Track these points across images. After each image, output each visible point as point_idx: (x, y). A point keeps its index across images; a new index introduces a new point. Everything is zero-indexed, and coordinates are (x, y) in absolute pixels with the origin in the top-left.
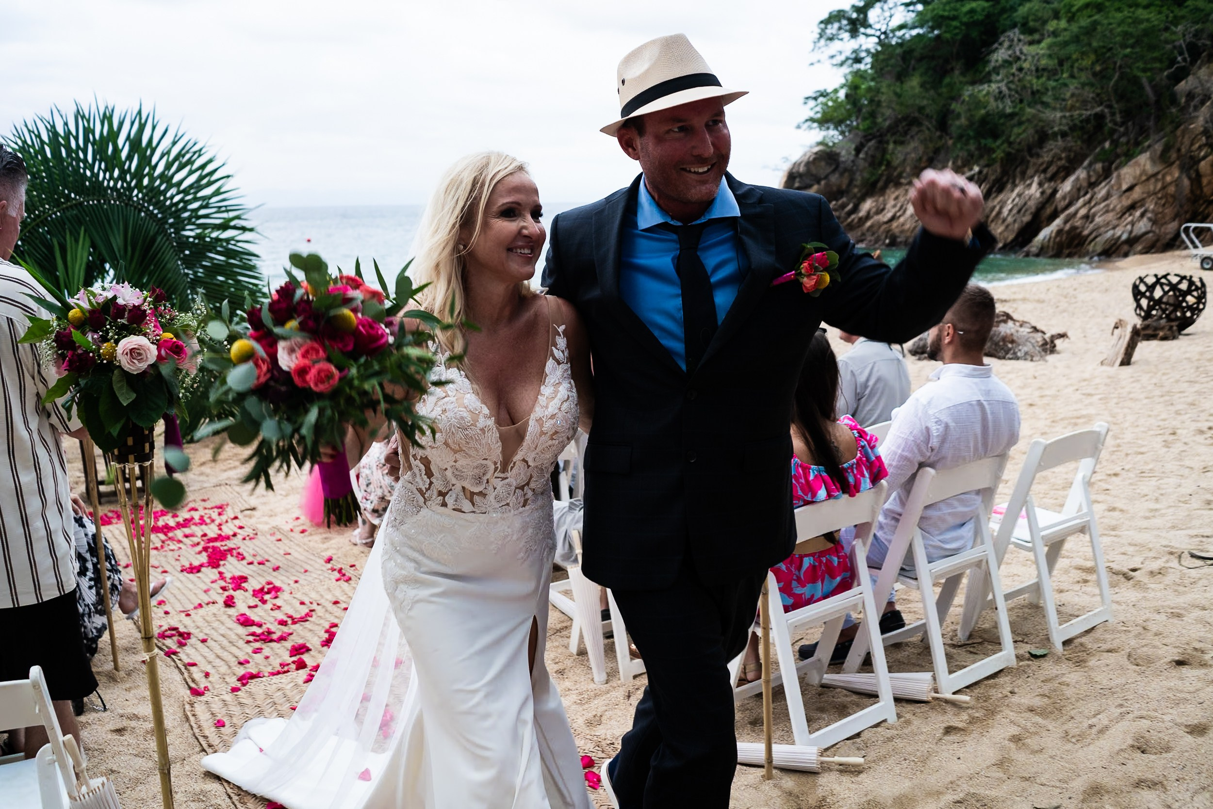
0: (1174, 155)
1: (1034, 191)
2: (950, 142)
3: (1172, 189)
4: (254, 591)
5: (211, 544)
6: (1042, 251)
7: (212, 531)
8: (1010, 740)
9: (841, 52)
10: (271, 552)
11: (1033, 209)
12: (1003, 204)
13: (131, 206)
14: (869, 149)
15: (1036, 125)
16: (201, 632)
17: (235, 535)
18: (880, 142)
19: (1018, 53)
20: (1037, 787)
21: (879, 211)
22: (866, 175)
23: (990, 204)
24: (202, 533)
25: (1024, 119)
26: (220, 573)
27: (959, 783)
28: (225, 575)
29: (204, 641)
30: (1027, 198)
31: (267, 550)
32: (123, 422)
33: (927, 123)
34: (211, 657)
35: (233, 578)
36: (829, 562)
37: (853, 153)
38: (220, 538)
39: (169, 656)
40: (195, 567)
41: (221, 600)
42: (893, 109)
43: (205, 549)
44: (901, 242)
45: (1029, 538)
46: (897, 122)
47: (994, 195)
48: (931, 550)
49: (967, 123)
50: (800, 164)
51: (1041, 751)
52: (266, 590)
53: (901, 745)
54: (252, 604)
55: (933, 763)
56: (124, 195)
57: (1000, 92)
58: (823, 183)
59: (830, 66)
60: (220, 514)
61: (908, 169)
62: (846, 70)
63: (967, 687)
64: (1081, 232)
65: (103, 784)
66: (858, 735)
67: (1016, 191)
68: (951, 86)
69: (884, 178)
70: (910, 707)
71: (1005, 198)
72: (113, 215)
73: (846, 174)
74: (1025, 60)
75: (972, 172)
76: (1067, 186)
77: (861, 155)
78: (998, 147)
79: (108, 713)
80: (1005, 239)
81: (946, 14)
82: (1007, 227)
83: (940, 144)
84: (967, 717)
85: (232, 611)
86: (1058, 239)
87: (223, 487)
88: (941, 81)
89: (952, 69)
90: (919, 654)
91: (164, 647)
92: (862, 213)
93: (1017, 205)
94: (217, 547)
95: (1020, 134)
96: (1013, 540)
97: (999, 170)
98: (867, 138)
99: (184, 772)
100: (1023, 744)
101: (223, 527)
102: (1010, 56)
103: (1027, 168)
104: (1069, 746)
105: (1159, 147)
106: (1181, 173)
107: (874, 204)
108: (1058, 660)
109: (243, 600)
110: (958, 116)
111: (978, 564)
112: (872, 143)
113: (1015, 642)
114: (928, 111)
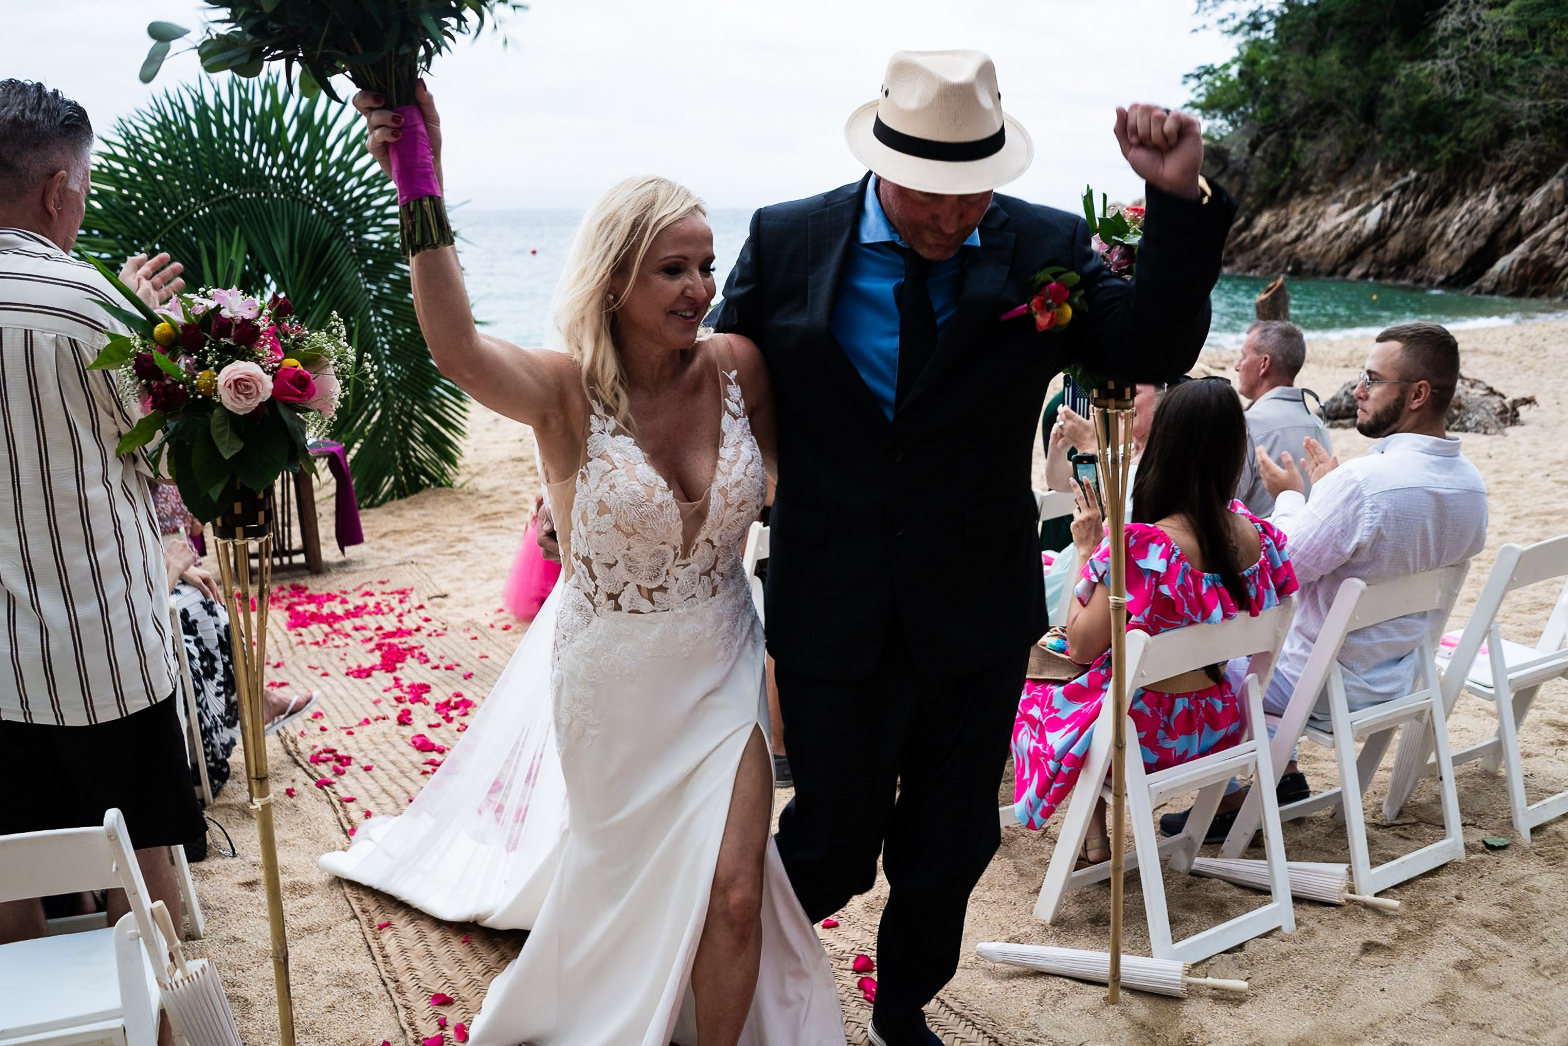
1: (1490, 205)
2: (1379, 138)
4: (437, 705)
5: (387, 641)
6: (1498, 288)
7: (389, 623)
8: (1455, 967)
9: (1234, 16)
10: (463, 654)
11: (1488, 230)
12: (1447, 222)
13: (299, 200)
14: (1269, 144)
15: (1496, 117)
16: (365, 756)
17: (418, 629)
18: (1284, 136)
19: (1474, 19)
20: (1493, 1039)
21: (1281, 228)
22: (1264, 179)
23: (1430, 222)
24: (376, 626)
25: (1480, 108)
26: (396, 679)
27: (1383, 1027)
28: (402, 682)
29: (368, 769)
30: (1481, 214)
31: (459, 651)
32: (226, 480)
33: (1348, 112)
34: (375, 790)
35: (412, 686)
36: (1210, 708)
37: (1247, 149)
38: (400, 633)
39: (321, 788)
40: (365, 670)
41: (394, 715)
42: (1303, 93)
43: (379, 647)
44: (1307, 270)
45: (1490, 683)
46: (1308, 110)
47: (1435, 210)
48: (1354, 694)
49: (1402, 112)
51: (1500, 986)
52: (452, 704)
53: (1301, 965)
54: (433, 722)
55: (1346, 995)
56: (291, 188)
57: (1449, 72)
59: (1219, 33)
60: (401, 601)
61: (1320, 173)
62: (1240, 38)
63: (1395, 887)
64: (1553, 263)
65: (203, 970)
66: (1241, 947)
67: (1466, 206)
68: (1382, 62)
69: (1288, 184)
70: (1313, 911)
71: (1451, 215)
72: (276, 212)
73: (1237, 179)
74: (1484, 29)
75: (1408, 179)
76: (1535, 201)
77: (1258, 153)
78: (1444, 146)
79: (237, 860)
80: (1450, 270)
82: (1452, 253)
83: (1364, 140)
84: (1394, 931)
85: (407, 731)
86: (1521, 271)
87: (407, 567)
88: (1368, 56)
89: (1384, 40)
90: (1328, 835)
91: (316, 775)
92: (1257, 230)
93: (1466, 223)
94: (394, 645)
95: (1473, 129)
96: (1467, 683)
97: (1443, 177)
98: (1267, 128)
99: (328, 945)
100: (1475, 974)
101: (403, 618)
102: (1463, 23)
103: (1482, 175)
104: (1540, 982)
107: (1274, 218)
108: (1525, 854)
109: (423, 716)
110: (1390, 103)
111: (1419, 715)
112: (1273, 137)
113: (1464, 825)
114: (1349, 95)
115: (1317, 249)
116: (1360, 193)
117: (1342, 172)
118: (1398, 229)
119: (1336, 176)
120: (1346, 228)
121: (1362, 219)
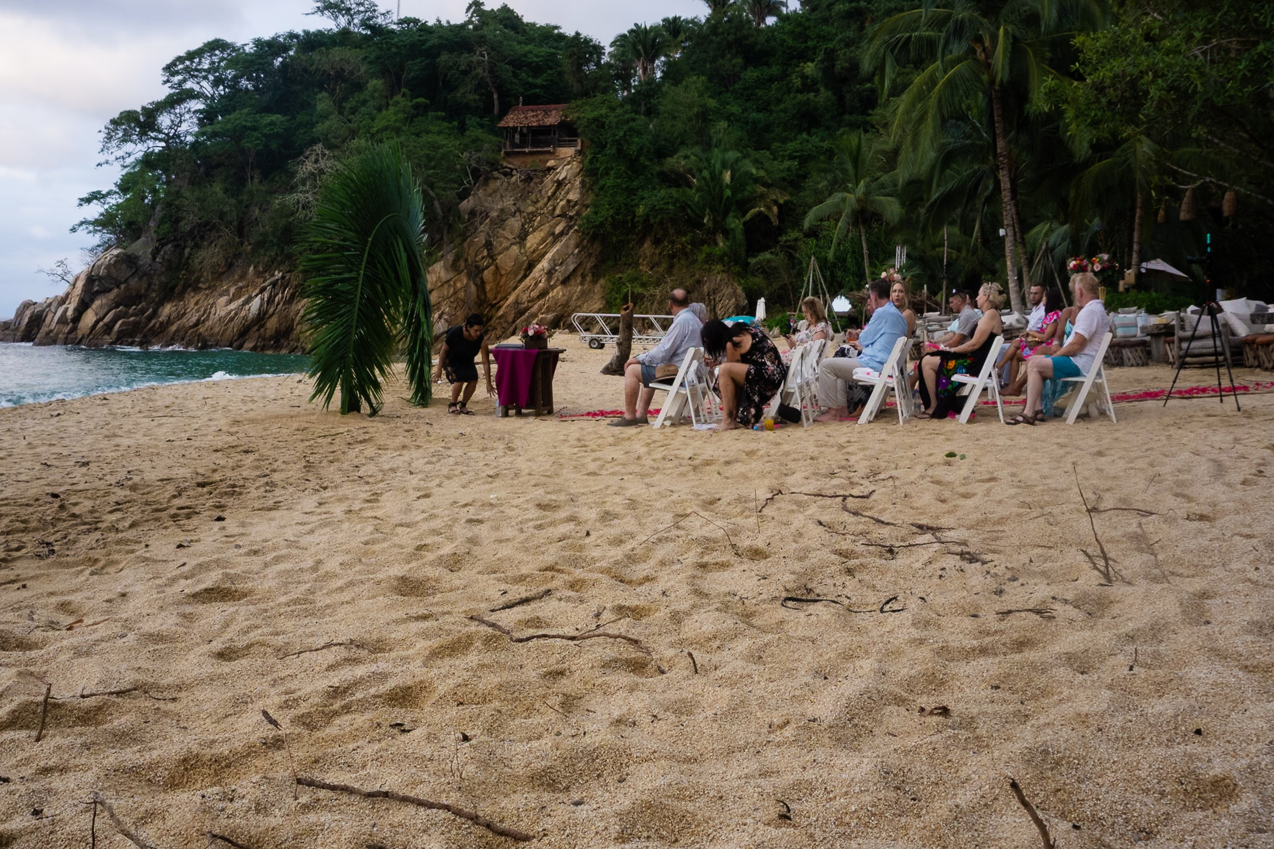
0: (462, 264)
2: (250, 248)
3: (461, 294)
9: (130, 155)
14: (165, 253)
18: (177, 246)
19: (323, 167)
21: (181, 316)
22: (163, 279)
33: (226, 229)
37: (151, 257)
42: (196, 214)
46: (198, 227)
49: (270, 230)
50: (99, 267)
57: (308, 202)
58: (123, 286)
61: (206, 274)
69: (183, 283)
73: (145, 278)
75: (275, 278)
77: (158, 260)
81: (249, 124)
83: (239, 249)
88: (241, 189)
92: (163, 318)
97: (300, 277)
98: (162, 242)
102: (315, 170)
105: (450, 257)
106: (469, 280)
107: (174, 309)
112: (168, 248)
114: (228, 217)
115: (216, 330)
116: (241, 288)
117: (223, 273)
118: (273, 314)
119: (219, 276)
120: (236, 314)
121: (247, 307)
